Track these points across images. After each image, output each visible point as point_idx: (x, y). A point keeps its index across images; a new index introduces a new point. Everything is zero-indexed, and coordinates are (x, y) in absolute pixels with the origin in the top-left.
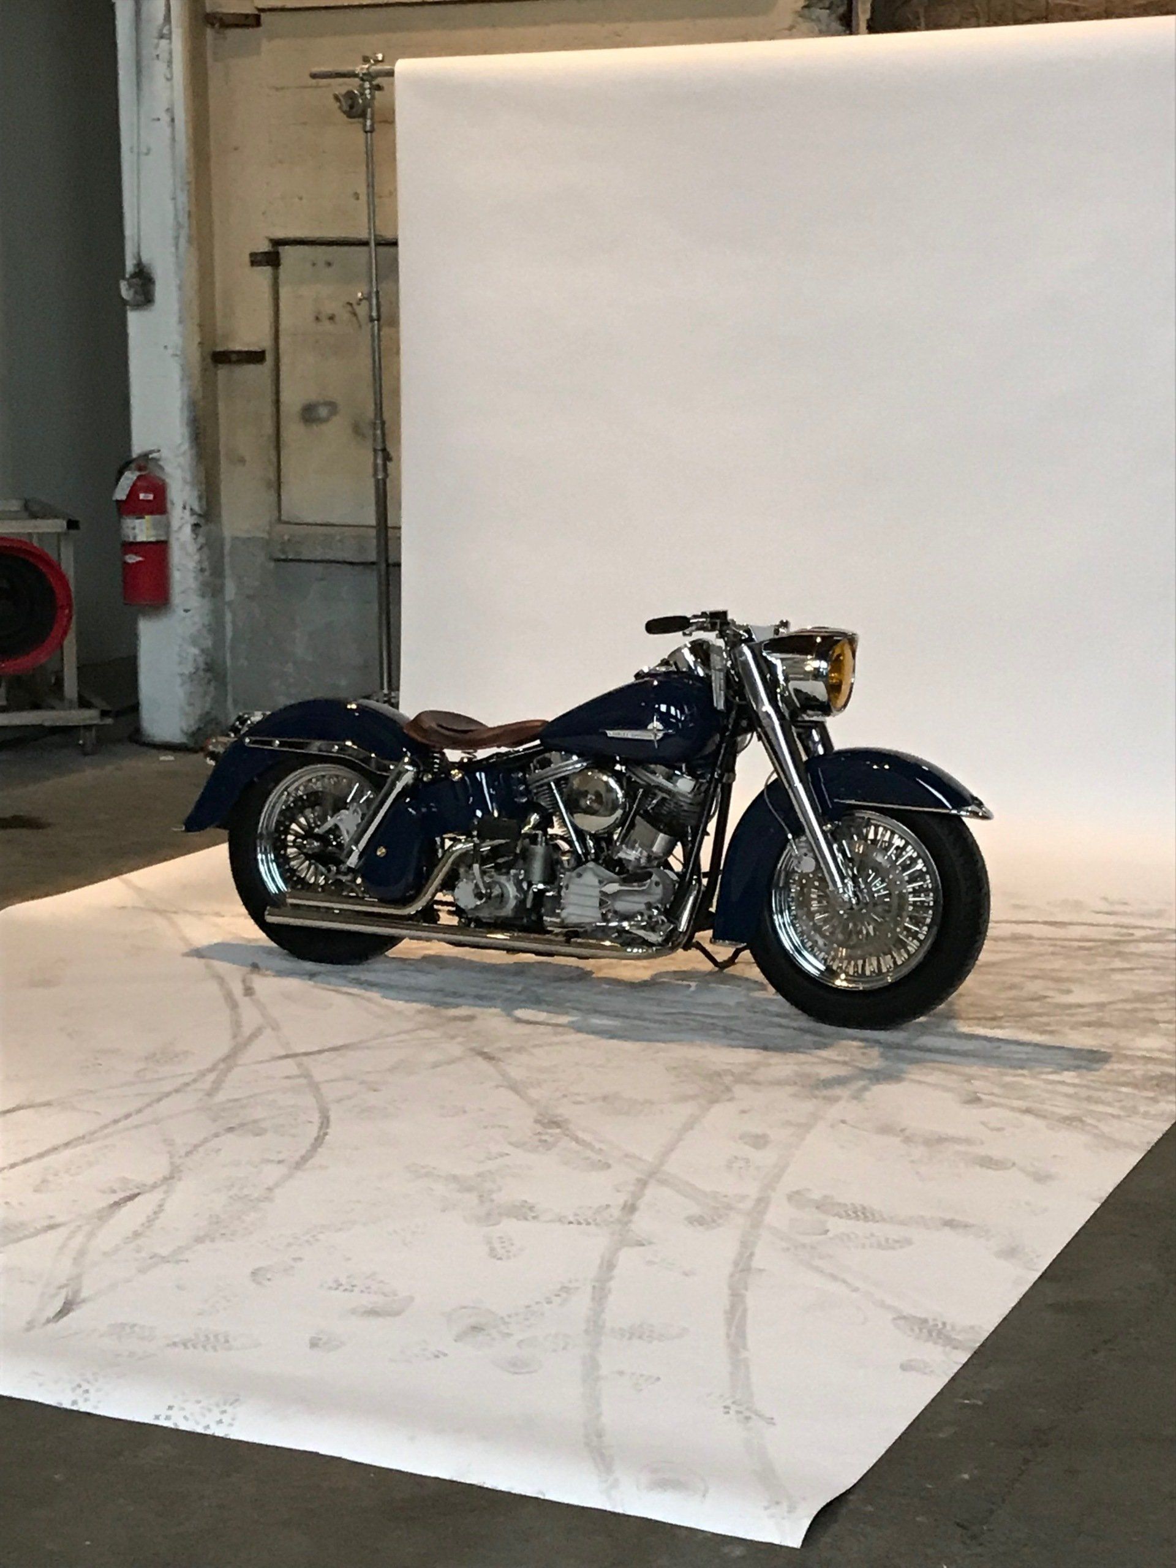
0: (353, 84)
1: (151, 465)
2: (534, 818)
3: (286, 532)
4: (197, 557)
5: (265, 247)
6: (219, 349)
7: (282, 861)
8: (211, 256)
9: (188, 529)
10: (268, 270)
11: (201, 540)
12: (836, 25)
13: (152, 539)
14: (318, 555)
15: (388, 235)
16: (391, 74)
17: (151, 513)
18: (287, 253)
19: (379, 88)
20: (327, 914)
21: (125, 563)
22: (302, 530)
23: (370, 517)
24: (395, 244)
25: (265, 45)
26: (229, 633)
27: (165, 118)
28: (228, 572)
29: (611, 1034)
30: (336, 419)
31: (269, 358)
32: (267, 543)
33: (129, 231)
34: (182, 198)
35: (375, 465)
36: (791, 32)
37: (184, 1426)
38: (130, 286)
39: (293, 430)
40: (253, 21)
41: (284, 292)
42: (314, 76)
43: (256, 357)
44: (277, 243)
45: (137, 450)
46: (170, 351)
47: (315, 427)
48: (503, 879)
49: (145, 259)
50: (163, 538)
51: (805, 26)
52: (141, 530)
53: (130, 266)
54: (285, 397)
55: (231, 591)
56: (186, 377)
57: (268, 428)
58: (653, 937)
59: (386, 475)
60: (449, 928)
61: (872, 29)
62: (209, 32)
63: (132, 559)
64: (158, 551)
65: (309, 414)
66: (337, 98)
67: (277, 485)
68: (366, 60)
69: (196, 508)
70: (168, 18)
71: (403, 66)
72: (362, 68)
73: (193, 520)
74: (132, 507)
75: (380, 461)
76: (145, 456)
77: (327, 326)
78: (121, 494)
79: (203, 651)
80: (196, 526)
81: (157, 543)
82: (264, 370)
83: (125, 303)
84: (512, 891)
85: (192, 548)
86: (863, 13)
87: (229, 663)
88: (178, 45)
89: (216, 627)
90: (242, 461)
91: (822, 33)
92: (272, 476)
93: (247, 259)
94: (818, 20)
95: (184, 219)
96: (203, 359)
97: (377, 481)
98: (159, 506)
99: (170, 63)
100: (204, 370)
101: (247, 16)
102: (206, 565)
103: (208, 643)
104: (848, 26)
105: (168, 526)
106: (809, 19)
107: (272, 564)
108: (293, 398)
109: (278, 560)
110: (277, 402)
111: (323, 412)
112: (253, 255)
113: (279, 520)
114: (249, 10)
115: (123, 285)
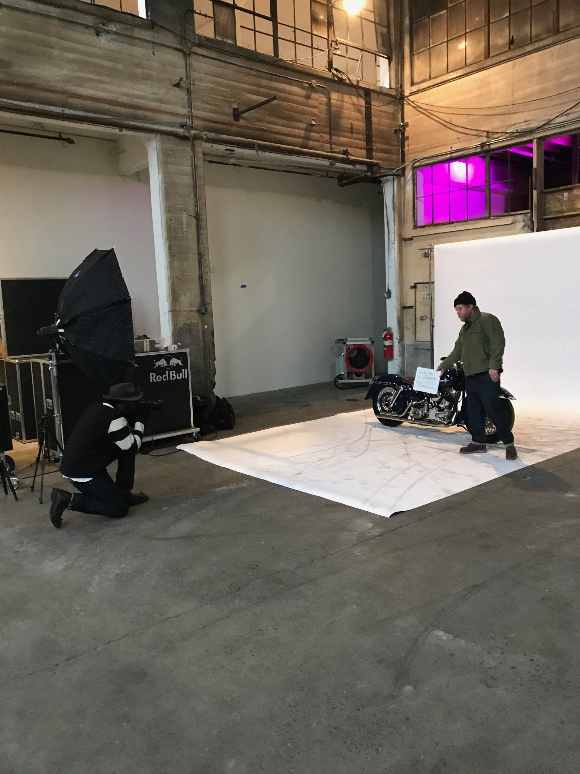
0: (427, 251)
1: (390, 330)
2: (426, 398)
3: (416, 343)
4: (399, 349)
5: (413, 285)
6: (405, 306)
7: (381, 406)
8: (403, 287)
9: (397, 343)
10: (414, 290)
11: (400, 345)
12: (530, 231)
13: (389, 345)
14: (423, 347)
15: (432, 281)
16: (433, 248)
17: (389, 340)
18: (418, 286)
19: (432, 251)
20: (390, 416)
21: (384, 350)
22: (419, 343)
23: (429, 340)
24: (434, 283)
25: (414, 244)
26: (406, 364)
27: (394, 260)
28: (406, 352)
29: (434, 441)
30: (427, 319)
31: (414, 307)
32: (413, 345)
33: (387, 283)
34: (397, 276)
35: (430, 329)
36: (519, 233)
37: (303, 491)
38: (386, 294)
39: (418, 322)
40: (411, 239)
41: (417, 293)
42: (419, 250)
43: (411, 307)
44: (416, 284)
45: (388, 327)
46: (394, 307)
47: (423, 321)
48: (419, 410)
49: (390, 288)
50: (392, 345)
51: (522, 231)
52: (387, 343)
53: (387, 290)
54: (417, 315)
55: (406, 356)
56: (397, 312)
57: (414, 322)
58: (445, 422)
59: (433, 331)
60: (410, 420)
61: (537, 231)
62: (403, 242)
63: (385, 349)
64: (391, 347)
65: (422, 319)
66: (422, 254)
67: (415, 333)
68: (429, 245)
69: (399, 339)
70: (394, 240)
71: (436, 246)
72: (428, 247)
73: (398, 341)
74: (385, 339)
75: (431, 328)
76: (389, 328)
77: (425, 300)
78: (383, 336)
79: (400, 368)
80: (399, 342)
81: (391, 346)
82: (413, 309)
83: (386, 297)
84: (420, 413)
85: (398, 347)
86: (535, 228)
87: (406, 370)
88: (396, 246)
89: (403, 362)
90: (409, 329)
91: (526, 233)
92: (414, 331)
93: (410, 287)
94: (526, 230)
95: (397, 280)
96: (401, 308)
97: (431, 332)
98: (391, 338)
99: (395, 249)
100: (401, 310)
101: (410, 238)
102: (401, 350)
103: (401, 366)
104: (533, 230)
105: (393, 343)
106: (523, 230)
107: (414, 350)
108: (419, 315)
109: (415, 349)
110: (416, 316)
111: (424, 318)
112: (411, 286)
113: (416, 340)
114: (410, 237)
115: (385, 294)
